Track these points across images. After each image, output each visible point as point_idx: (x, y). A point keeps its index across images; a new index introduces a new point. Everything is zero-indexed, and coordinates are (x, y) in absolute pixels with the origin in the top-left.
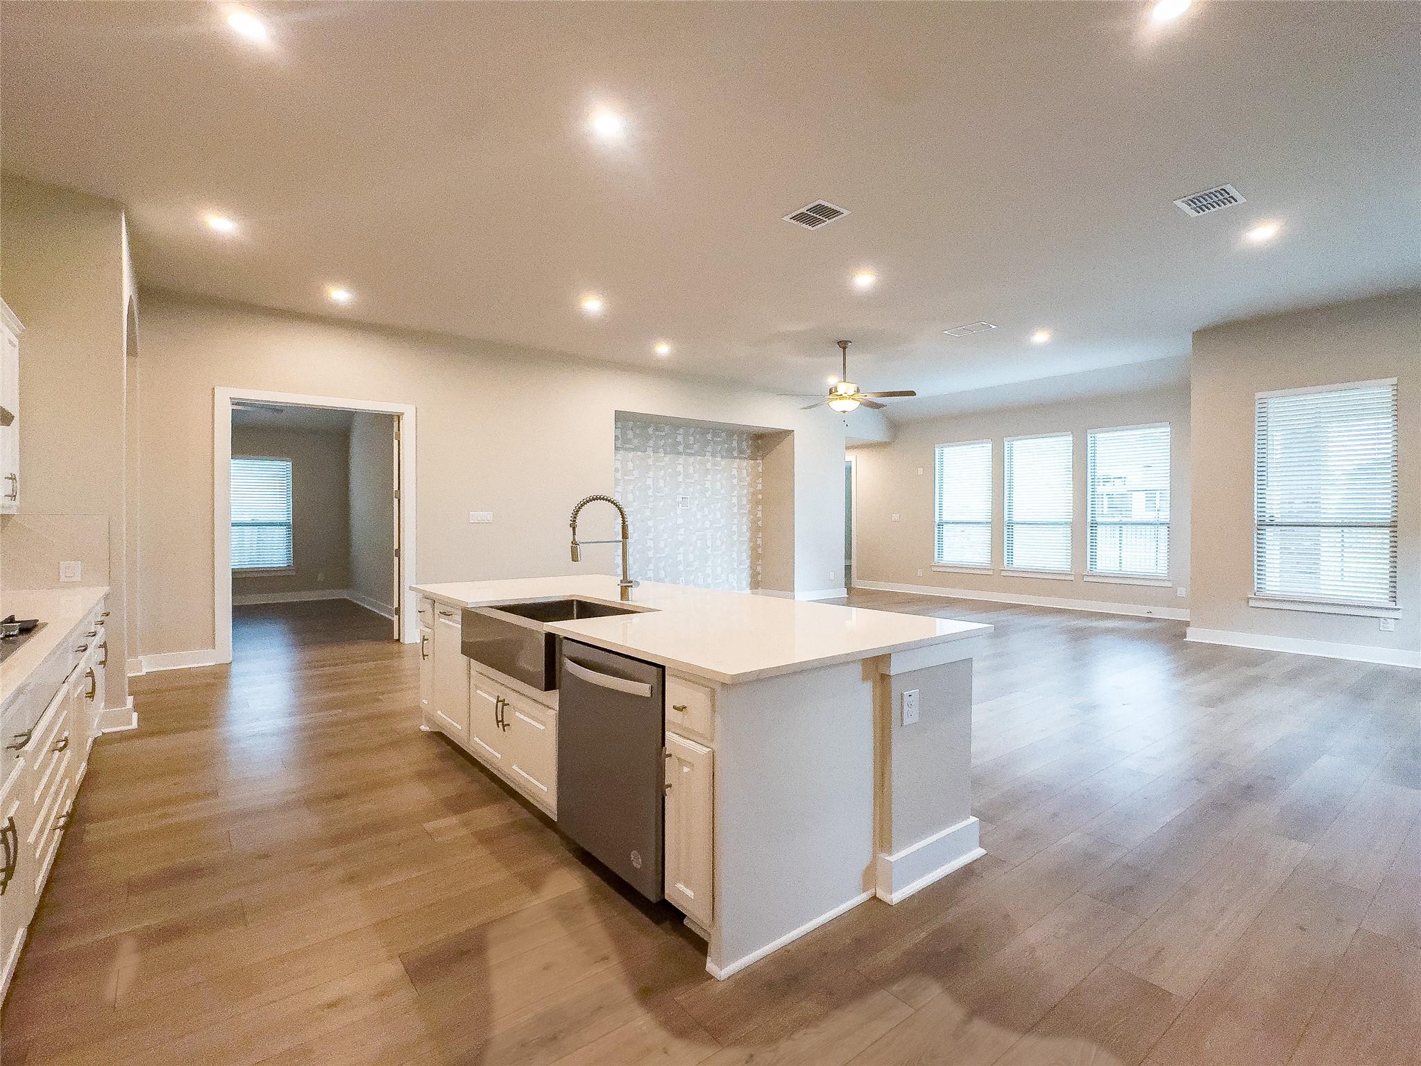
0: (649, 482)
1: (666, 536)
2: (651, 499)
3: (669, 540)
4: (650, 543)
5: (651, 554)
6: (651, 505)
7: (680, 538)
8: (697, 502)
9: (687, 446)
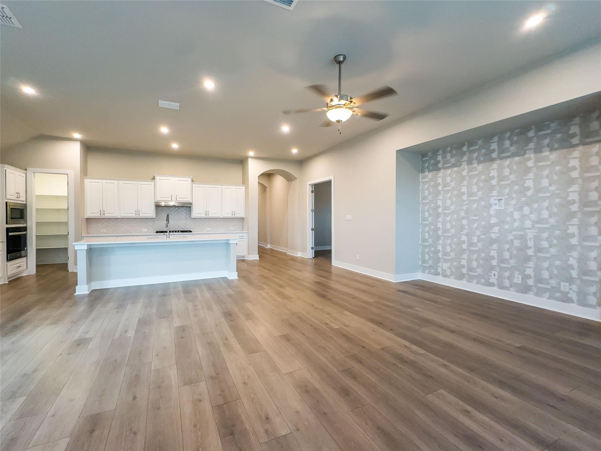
0: (464, 189)
1: (478, 233)
2: (466, 203)
3: (482, 237)
4: (464, 238)
5: (465, 246)
6: (465, 207)
7: (494, 236)
8: (514, 202)
9: (502, 151)
